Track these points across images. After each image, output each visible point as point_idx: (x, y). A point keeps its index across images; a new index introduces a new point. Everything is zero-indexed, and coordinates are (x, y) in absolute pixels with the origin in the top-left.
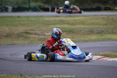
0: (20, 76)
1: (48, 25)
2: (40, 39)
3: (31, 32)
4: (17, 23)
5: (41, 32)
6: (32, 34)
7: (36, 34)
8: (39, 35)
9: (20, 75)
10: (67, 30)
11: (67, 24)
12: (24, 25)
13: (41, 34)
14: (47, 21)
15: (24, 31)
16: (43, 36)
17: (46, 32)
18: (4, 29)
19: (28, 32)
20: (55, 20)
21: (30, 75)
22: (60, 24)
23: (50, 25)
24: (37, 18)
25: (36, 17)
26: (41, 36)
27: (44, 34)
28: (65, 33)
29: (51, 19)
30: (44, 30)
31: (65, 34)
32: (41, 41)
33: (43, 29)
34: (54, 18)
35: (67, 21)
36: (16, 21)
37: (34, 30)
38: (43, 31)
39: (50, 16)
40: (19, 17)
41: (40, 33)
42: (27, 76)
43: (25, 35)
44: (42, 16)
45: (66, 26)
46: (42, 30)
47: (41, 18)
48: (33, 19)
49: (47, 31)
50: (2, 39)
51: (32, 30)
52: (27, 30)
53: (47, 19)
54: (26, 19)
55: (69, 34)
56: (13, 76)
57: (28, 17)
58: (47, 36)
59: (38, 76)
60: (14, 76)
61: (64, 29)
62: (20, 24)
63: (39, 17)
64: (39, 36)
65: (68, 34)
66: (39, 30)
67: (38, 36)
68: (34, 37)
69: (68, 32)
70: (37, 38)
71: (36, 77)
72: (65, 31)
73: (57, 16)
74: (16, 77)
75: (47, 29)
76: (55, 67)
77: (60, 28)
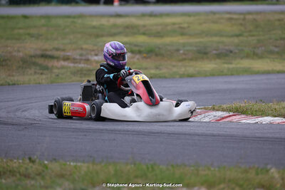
0: (28, 161)
1: (98, 36)
2: (78, 71)
3: (55, 53)
4: (21, 31)
5: (81, 55)
6: (57, 58)
7: (66, 59)
8: (74, 61)
9: (30, 159)
10: (142, 49)
11: (144, 34)
12: (38, 37)
13: (81, 60)
14: (94, 27)
15: (39, 53)
16: (84, 64)
17: (93, 53)
19: (49, 53)
20: (115, 26)
21: (55, 159)
22: (127, 36)
23: (102, 36)
24: (70, 20)
25: (69, 17)
26: (80, 63)
27: (88, 60)
28: (138, 56)
29: (104, 21)
30: (86, 49)
31: (138, 59)
32: (81, 77)
33: (84, 46)
34: (112, 20)
35: (144, 26)
36: (20, 28)
37: (64, 50)
38: (84, 52)
39: (103, 16)
40: (25, 17)
41: (78, 57)
42: (46, 162)
43: (40, 61)
44: (81, 16)
45: (141, 39)
46: (82, 49)
47: (80, 21)
48: (60, 22)
49: (93, 50)
51: (57, 49)
52: (46, 50)
53: (95, 22)
54: (43, 21)
55: (149, 60)
56: (11, 160)
57: (48, 17)
58: (94, 64)
59: (73, 161)
60: (15, 161)
61: (136, 45)
62: (29, 34)
63: (74, 17)
64: (76, 65)
65: (145, 57)
66: (74, 50)
67: (72, 65)
68: (63, 67)
69: (145, 55)
70: (70, 68)
71: (68, 163)
72: (140, 52)
73: (118, 16)
74: (19, 163)
75: (95, 48)
76: (114, 140)
77: (126, 43)
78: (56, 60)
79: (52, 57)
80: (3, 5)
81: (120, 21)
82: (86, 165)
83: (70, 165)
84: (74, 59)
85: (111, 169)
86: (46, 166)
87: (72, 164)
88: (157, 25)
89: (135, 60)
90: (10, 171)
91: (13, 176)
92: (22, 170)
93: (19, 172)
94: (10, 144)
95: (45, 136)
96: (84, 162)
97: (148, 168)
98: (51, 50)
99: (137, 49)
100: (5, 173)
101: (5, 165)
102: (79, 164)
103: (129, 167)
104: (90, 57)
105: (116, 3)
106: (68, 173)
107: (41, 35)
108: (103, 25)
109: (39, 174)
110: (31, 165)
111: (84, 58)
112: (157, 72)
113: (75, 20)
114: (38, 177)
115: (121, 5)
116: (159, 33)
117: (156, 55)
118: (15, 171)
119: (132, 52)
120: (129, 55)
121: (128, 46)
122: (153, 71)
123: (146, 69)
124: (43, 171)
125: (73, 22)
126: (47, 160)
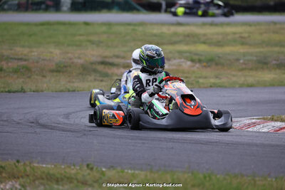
0: (86, 168)
3: (116, 61)
4: (82, 38)
6: (118, 65)
7: (127, 66)
9: (88, 165)
10: (203, 58)
11: (204, 43)
12: (98, 44)
14: (155, 35)
15: (99, 59)
18: (51, 53)
19: (107, 60)
20: (175, 34)
21: (112, 167)
22: (187, 44)
23: (163, 44)
24: (132, 27)
25: (129, 24)
28: (198, 65)
29: (165, 29)
31: (198, 68)
34: (173, 29)
35: (205, 35)
36: (81, 35)
37: (123, 58)
39: (163, 24)
40: (86, 24)
42: (104, 169)
43: (100, 68)
44: (142, 24)
45: (202, 48)
47: (140, 29)
48: (121, 29)
50: (44, 76)
51: (118, 57)
52: (106, 57)
53: (156, 30)
54: (104, 28)
55: (209, 69)
56: (70, 167)
57: (109, 24)
60: (73, 167)
61: (196, 54)
62: (90, 41)
63: (135, 25)
65: (205, 67)
69: (205, 64)
71: (126, 171)
72: (200, 61)
73: (179, 24)
74: (77, 170)
76: (172, 148)
77: (186, 52)
78: (115, 68)
79: (112, 64)
80: (65, 12)
81: (180, 29)
82: (144, 173)
83: (128, 173)
85: (169, 177)
86: (103, 173)
87: (130, 171)
88: (218, 34)
89: (195, 69)
90: (68, 178)
91: (71, 182)
92: (80, 177)
93: (77, 179)
94: (69, 150)
95: (104, 143)
96: (141, 170)
97: (205, 177)
98: (111, 57)
99: (197, 57)
100: (62, 180)
101: (63, 172)
102: (137, 172)
103: (186, 176)
107: (102, 42)
108: (164, 33)
109: (96, 181)
110: (88, 171)
112: (217, 81)
113: (136, 28)
114: (96, 185)
116: (219, 42)
117: (217, 64)
118: (72, 178)
119: (192, 61)
120: (189, 63)
121: (188, 54)
122: (212, 81)
123: (206, 78)
124: (101, 178)
125: (133, 30)
126: (105, 167)
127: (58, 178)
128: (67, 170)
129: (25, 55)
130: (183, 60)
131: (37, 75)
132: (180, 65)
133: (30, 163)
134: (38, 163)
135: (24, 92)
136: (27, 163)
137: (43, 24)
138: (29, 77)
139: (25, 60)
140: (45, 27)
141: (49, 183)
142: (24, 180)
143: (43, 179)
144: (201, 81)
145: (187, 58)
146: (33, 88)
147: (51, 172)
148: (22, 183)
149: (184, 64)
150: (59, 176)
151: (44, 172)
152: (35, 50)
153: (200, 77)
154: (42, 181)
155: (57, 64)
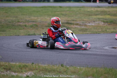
1: (90, 15)
2: (82, 29)
3: (72, 22)
4: (58, 13)
5: (83, 23)
6: (73, 24)
7: (77, 24)
8: (80, 25)
9: (61, 65)
10: (108, 21)
11: (109, 15)
12: (65, 15)
13: (83, 25)
14: (89, 12)
15: (66, 22)
16: (84, 26)
17: (88, 22)
18: (46, 19)
19: (69, 22)
20: (97, 11)
21: (72, 66)
22: (102, 15)
23: (92, 15)
24: (79, 8)
25: (78, 7)
26: (82, 26)
28: (106, 24)
29: (93, 9)
30: (85, 21)
31: (106, 25)
32: (83, 32)
33: (84, 19)
34: (96, 9)
35: (109, 11)
37: (76, 21)
38: (84, 22)
39: (92, 7)
40: (61, 7)
41: (82, 24)
42: (68, 67)
43: (66, 25)
44: (83, 7)
45: (108, 17)
46: (83, 20)
47: (83, 9)
48: (75, 9)
49: (88, 21)
50: (43, 29)
51: (73, 20)
52: (69, 21)
53: (89, 10)
54: (68, 9)
55: (111, 25)
56: (54, 66)
57: (70, 7)
58: (88, 27)
59: (79, 66)
60: (55, 66)
61: (106, 19)
62: (62, 14)
63: (80, 7)
64: (81, 27)
65: (109, 24)
66: (80, 21)
67: (79, 27)
68: (75, 28)
69: (109, 23)
70: (78, 28)
71: (77, 67)
72: (107, 22)
73: (99, 7)
74: (57, 67)
75: (89, 20)
76: (96, 58)
77: (101, 18)
78: (72, 25)
79: (71, 24)
80: (51, 2)
81: (99, 9)
82: (84, 68)
83: (78, 68)
84: (80, 24)
85: (95, 70)
86: (68, 68)
87: (79, 68)
88: (114, 11)
89: (105, 25)
90: (53, 70)
91: (54, 72)
92: (58, 70)
93: (57, 71)
94: (54, 59)
95: (68, 56)
97: (110, 70)
98: (71, 21)
99: (106, 21)
100: (51, 71)
101: (51, 68)
102: (82, 68)
103: (102, 69)
104: (86, 24)
105: (98, 2)
106: (77, 71)
107: (67, 15)
108: (92, 11)
109: (65, 72)
110: (62, 68)
111: (84, 24)
112: (114, 30)
113: (81, 8)
114: (65, 73)
115: (99, 2)
116: (115, 14)
117: (114, 23)
118: (55, 70)
119: (104, 22)
120: (103, 23)
121: (102, 19)
122: (112, 30)
123: (110, 29)
124: (67, 70)
125: (80, 9)
126: (68, 66)
127: (49, 70)
128: (53, 67)
129: (35, 20)
130: (100, 22)
131: (40, 28)
132: (99, 24)
133: (38, 64)
134: (41, 64)
135: (35, 35)
136: (37, 64)
137: (42, 7)
138: (37, 29)
139: (36, 22)
140: (43, 8)
141: (46, 72)
142: (36, 71)
143: (43, 71)
144: (108, 30)
145: (102, 21)
146: (39, 34)
147: (46, 68)
148: (35, 72)
149: (100, 24)
150: (49, 69)
151: (43, 68)
152: (39, 18)
153: (107, 29)
154: (42, 72)
155: (48, 23)
